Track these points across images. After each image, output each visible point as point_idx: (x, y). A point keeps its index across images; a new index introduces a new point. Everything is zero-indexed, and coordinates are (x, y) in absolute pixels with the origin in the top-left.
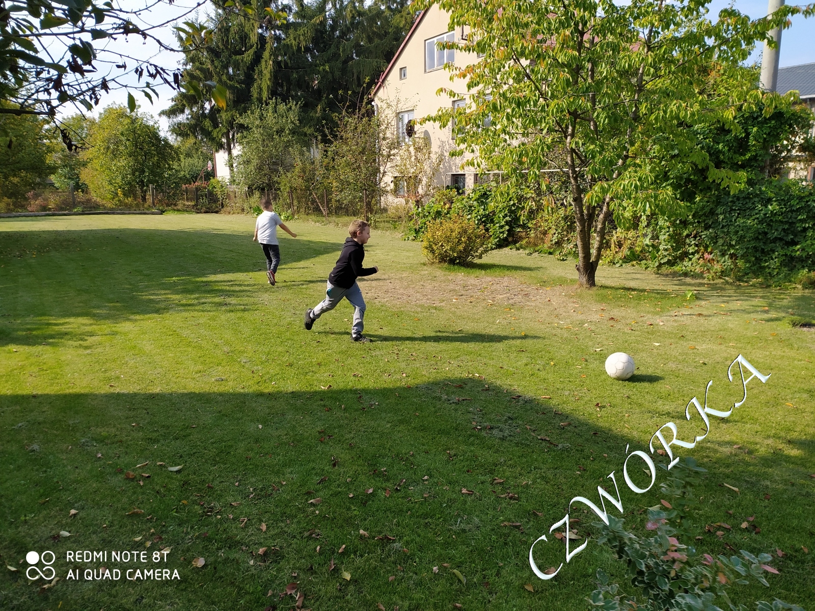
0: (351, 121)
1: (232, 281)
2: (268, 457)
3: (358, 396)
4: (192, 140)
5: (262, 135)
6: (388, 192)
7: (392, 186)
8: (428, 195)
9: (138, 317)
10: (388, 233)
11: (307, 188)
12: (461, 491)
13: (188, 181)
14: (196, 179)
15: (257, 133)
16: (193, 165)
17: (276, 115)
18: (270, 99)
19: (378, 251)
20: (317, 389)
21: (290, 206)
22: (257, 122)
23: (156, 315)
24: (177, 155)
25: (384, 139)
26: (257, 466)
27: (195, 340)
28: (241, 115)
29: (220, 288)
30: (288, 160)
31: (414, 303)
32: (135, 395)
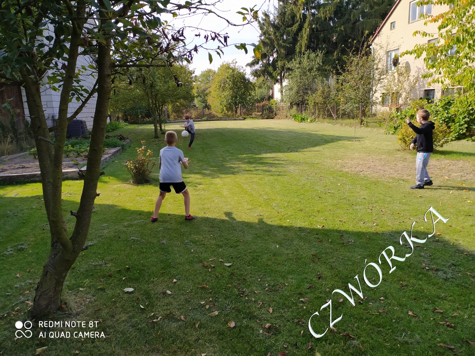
0: (355, 59)
1: (274, 158)
2: (279, 266)
3: (341, 234)
4: (262, 78)
5: (300, 72)
6: (377, 103)
7: (380, 99)
8: (407, 104)
9: (223, 176)
10: (375, 129)
11: (325, 103)
12: (408, 313)
13: (259, 101)
14: (263, 100)
15: (297, 72)
16: (262, 92)
17: (309, 60)
18: (306, 51)
19: (366, 141)
20: (315, 227)
21: (313, 114)
22: (297, 66)
23: (232, 175)
24: (254, 87)
25: (377, 69)
26: (272, 270)
27: (250, 191)
28: (288, 62)
29: (268, 162)
30: (315, 87)
31: (387, 176)
32: (215, 219)
